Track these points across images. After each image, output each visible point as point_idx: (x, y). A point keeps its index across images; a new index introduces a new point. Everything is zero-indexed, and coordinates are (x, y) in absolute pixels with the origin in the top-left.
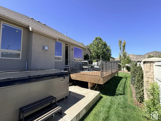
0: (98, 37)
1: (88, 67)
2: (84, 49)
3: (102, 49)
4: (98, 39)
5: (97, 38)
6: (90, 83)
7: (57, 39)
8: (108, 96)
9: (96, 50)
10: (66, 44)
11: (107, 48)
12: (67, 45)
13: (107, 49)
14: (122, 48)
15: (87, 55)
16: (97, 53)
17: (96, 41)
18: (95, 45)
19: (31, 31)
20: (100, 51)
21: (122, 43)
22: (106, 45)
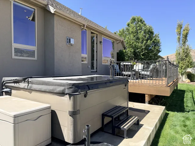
0: (136, 16)
1: (132, 73)
2: (118, 40)
3: (145, 42)
4: (136, 20)
5: (134, 19)
6: (148, 94)
7: (84, 25)
8: (176, 113)
9: (133, 43)
10: (92, 33)
11: (154, 39)
12: (93, 35)
13: (153, 42)
14: (181, 38)
15: (121, 53)
16: (135, 48)
17: (133, 25)
18: (132, 32)
19: (54, 14)
20: (141, 45)
21: (182, 30)
22: (152, 33)
